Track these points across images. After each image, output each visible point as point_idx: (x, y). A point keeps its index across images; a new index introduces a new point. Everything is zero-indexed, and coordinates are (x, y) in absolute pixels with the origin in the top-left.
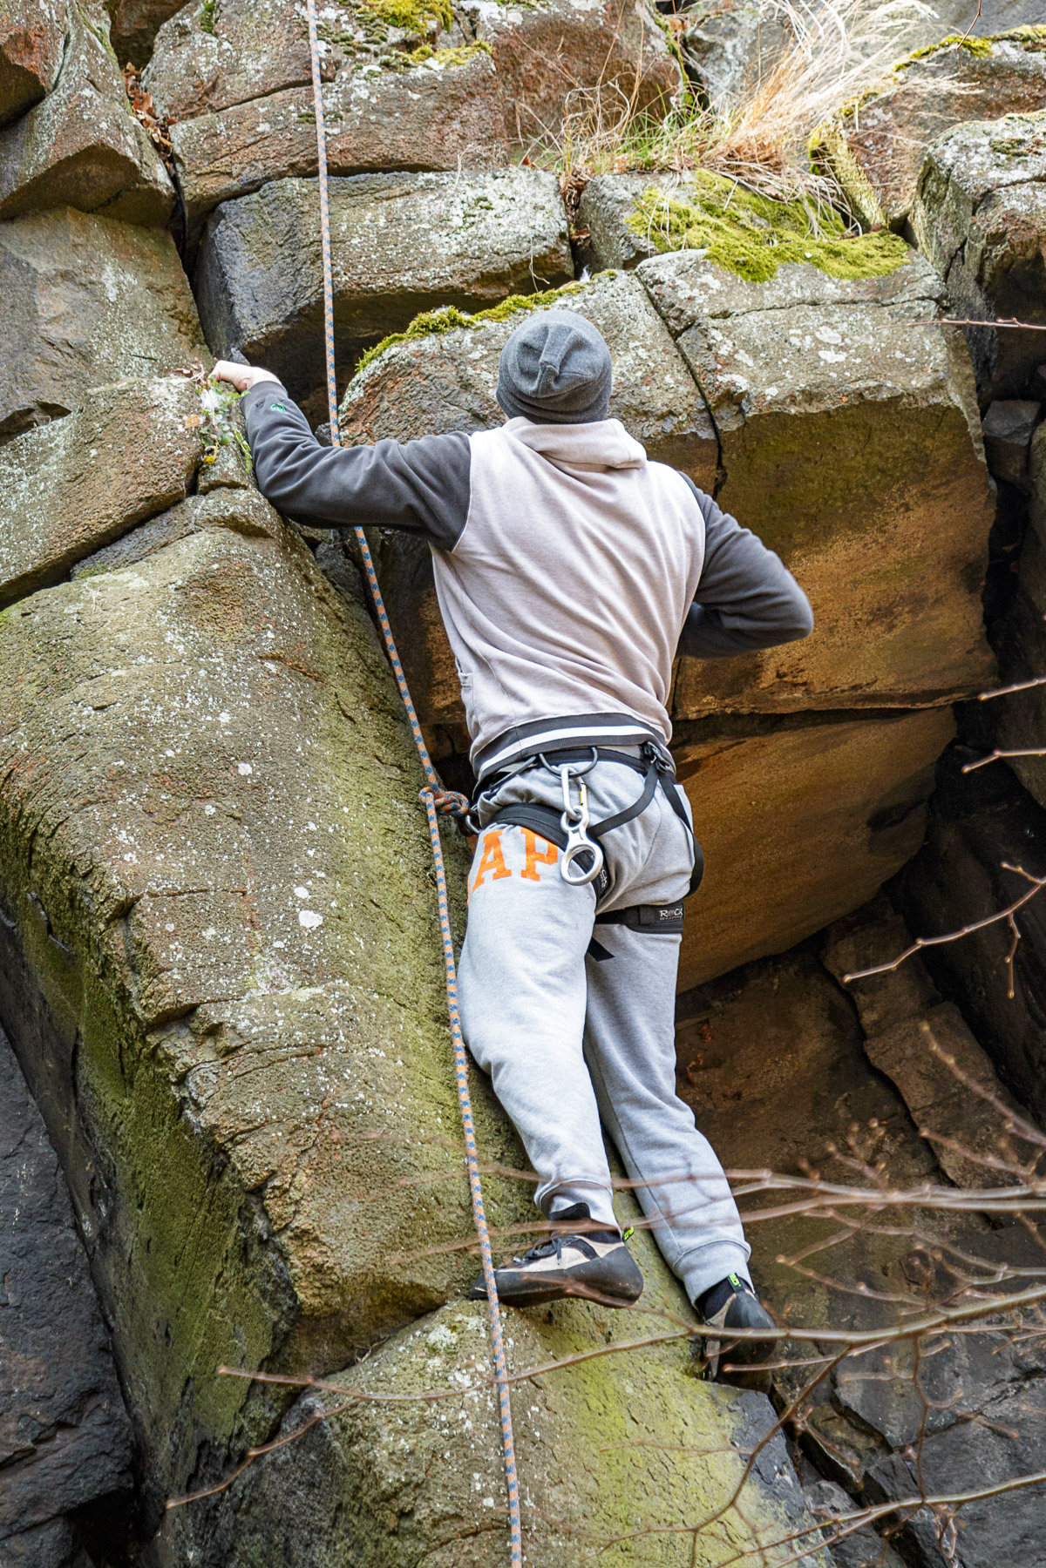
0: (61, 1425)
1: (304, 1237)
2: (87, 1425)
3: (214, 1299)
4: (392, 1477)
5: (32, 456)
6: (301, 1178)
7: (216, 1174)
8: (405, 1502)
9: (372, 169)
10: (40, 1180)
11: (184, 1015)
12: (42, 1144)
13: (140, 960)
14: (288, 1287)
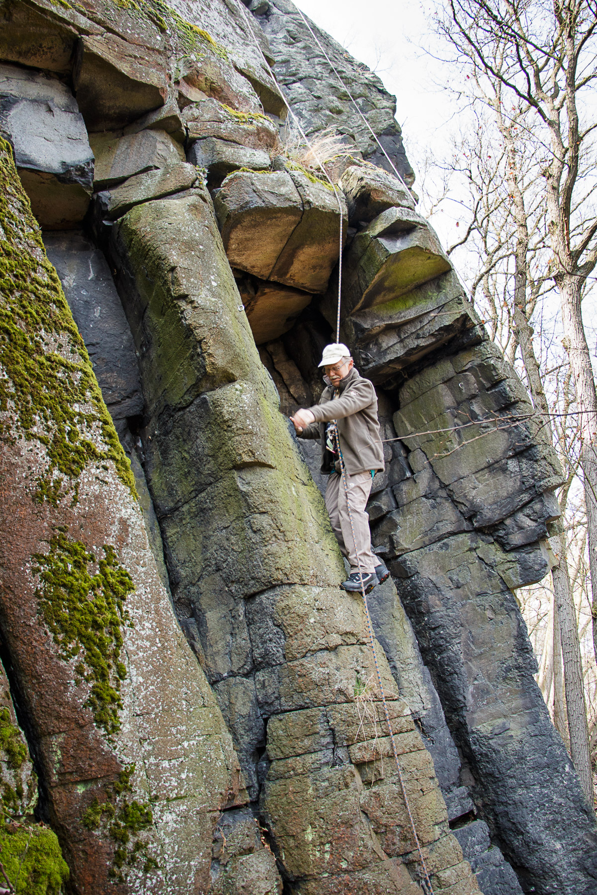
0: (128, 397)
1: (210, 355)
2: (134, 398)
3: (179, 370)
4: (227, 417)
5: (152, 176)
6: (211, 341)
7: (188, 337)
8: (230, 423)
9: (231, 141)
10: (128, 341)
11: (184, 297)
12: (129, 333)
13: (176, 281)
14: (204, 367)
